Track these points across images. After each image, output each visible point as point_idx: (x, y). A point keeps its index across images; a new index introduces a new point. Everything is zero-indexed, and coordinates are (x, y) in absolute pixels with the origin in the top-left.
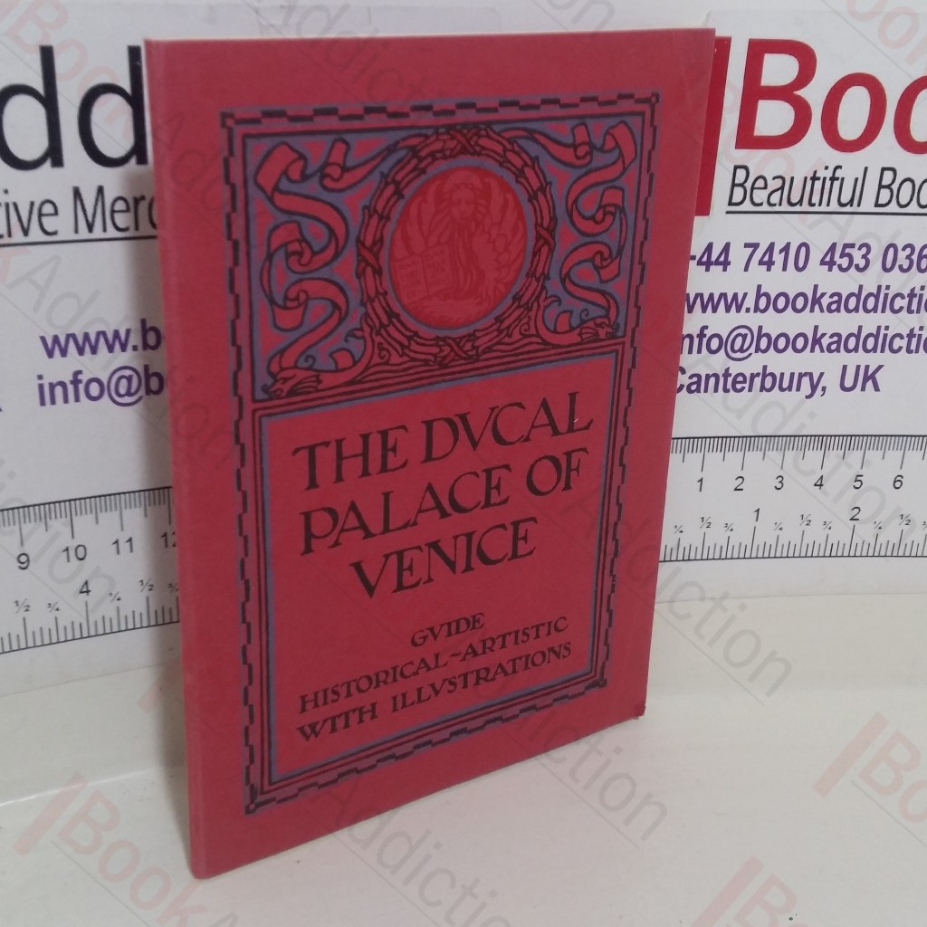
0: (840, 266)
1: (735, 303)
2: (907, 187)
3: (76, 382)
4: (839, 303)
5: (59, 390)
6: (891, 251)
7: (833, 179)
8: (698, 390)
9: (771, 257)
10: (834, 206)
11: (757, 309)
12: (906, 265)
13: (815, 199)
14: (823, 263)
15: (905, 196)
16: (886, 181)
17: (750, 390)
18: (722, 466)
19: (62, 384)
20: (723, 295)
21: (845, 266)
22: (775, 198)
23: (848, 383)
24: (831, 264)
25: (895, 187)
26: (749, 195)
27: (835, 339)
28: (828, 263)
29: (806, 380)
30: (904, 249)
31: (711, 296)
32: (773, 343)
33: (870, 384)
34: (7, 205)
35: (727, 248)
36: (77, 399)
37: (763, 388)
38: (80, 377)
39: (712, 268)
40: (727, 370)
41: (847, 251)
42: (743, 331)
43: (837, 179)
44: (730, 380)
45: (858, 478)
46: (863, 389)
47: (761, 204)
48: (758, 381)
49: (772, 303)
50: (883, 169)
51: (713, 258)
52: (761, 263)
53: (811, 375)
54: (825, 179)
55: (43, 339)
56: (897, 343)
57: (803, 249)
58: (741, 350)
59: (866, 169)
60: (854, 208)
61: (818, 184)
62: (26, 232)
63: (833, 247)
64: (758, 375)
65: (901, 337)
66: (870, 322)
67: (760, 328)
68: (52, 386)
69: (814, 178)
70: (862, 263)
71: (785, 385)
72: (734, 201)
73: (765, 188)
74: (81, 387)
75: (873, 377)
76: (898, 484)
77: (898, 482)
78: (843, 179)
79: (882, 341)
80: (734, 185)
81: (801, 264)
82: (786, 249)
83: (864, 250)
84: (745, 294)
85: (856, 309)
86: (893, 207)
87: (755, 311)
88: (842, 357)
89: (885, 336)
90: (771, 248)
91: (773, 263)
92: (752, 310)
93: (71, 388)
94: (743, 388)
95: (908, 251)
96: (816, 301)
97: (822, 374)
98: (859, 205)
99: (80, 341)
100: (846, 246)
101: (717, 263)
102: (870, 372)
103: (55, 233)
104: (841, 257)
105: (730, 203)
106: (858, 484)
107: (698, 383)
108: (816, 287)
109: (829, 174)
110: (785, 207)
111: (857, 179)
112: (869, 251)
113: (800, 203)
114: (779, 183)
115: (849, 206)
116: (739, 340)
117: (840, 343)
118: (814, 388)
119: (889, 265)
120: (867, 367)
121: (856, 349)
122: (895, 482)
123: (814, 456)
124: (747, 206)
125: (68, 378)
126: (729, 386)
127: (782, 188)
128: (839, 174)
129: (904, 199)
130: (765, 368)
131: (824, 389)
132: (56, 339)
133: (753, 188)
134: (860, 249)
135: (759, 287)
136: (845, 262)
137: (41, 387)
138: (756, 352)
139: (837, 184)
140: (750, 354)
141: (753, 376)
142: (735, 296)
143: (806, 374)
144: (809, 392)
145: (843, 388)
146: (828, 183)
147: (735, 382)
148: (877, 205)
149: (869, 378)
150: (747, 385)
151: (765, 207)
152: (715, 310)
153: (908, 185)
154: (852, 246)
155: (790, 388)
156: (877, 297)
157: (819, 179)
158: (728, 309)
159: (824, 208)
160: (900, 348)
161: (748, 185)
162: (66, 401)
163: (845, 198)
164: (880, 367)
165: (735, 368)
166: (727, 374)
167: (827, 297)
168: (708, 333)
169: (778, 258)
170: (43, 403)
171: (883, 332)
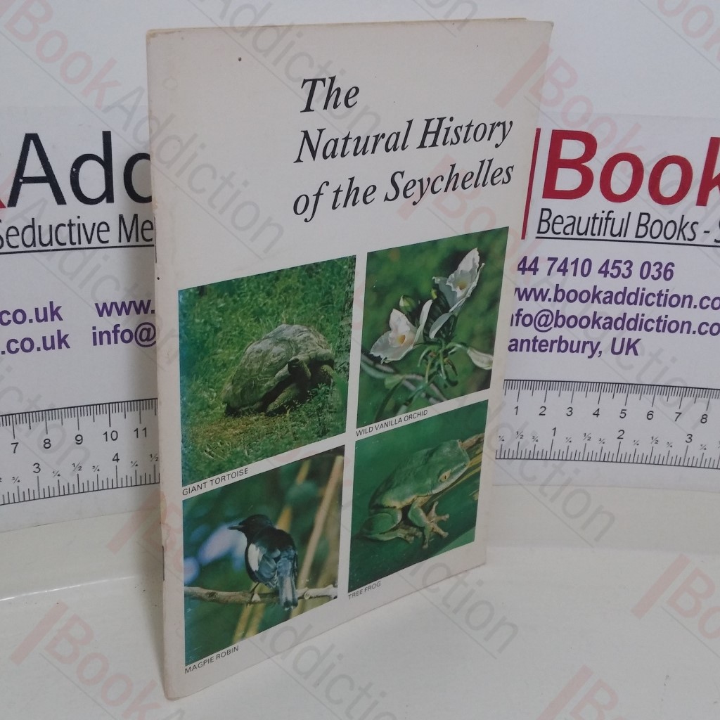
0: (612, 275)
1: (541, 295)
2: (657, 225)
3: (115, 331)
4: (611, 298)
5: (105, 336)
6: (646, 266)
7: (608, 219)
8: (516, 350)
9: (565, 266)
10: (608, 236)
11: (556, 299)
12: (656, 275)
13: (596, 231)
14: (600, 272)
15: (656, 232)
16: (643, 222)
17: (551, 351)
18: (531, 400)
19: (107, 332)
20: (533, 290)
21: (615, 274)
22: (569, 230)
23: (617, 349)
24: (606, 273)
25: (649, 225)
26: (551, 227)
27: (608, 321)
28: (604, 272)
29: (588, 347)
30: (655, 265)
31: (525, 290)
32: (566, 321)
33: (631, 351)
34: (79, 225)
35: (536, 260)
36: (116, 342)
37: (559, 350)
38: (118, 328)
39: (526, 272)
40: (536, 337)
41: (617, 264)
42: (546, 313)
43: (610, 219)
44: (537, 344)
45: (623, 412)
46: (627, 353)
47: (559, 233)
48: (555, 346)
49: (566, 296)
50: (641, 214)
51: (527, 266)
52: (559, 270)
53: (591, 343)
54: (602, 219)
55: (97, 305)
56: (650, 325)
57: (587, 263)
58: (545, 325)
59: (630, 213)
60: (622, 238)
61: (597, 222)
62: (89, 241)
63: (607, 262)
64: (556, 341)
65: (653, 321)
66: (632, 311)
67: (558, 311)
68: (101, 334)
69: (595, 218)
70: (627, 273)
71: (575, 348)
72: (541, 231)
73: (562, 223)
74: (119, 334)
75: (633, 346)
76: (650, 417)
77: (650, 415)
78: (614, 219)
79: (640, 323)
80: (541, 220)
81: (585, 272)
82: (576, 262)
83: (628, 265)
84: (548, 290)
85: (622, 302)
86: (648, 238)
87: (555, 301)
88: (613, 333)
89: (642, 320)
90: (566, 260)
91: (567, 271)
92: (552, 300)
93: (112, 335)
94: (546, 350)
95: (658, 266)
96: (596, 296)
97: (599, 343)
98: (625, 236)
99: (119, 307)
100: (616, 262)
101: (530, 269)
102: (632, 343)
103: (107, 242)
104: (613, 268)
105: (539, 232)
106: (623, 415)
107: (516, 345)
108: (595, 287)
109: (605, 216)
110: (575, 235)
111: (623, 219)
112: (631, 265)
113: (586, 233)
114: (571, 220)
115: (619, 236)
116: (544, 319)
117: (610, 323)
118: (594, 351)
119: (644, 275)
120: (630, 340)
121: (622, 328)
122: (648, 415)
123: (593, 395)
124: (550, 234)
125: (111, 329)
126: (537, 348)
127: (573, 223)
128: (611, 215)
129: (655, 233)
130: (561, 337)
131: (600, 352)
132: (105, 305)
133: (554, 223)
134: (625, 263)
135: (557, 285)
136: (615, 272)
137: (94, 334)
138: (555, 326)
139: (610, 222)
140: (551, 328)
141: (553, 342)
142: (542, 290)
143: (588, 342)
144: (590, 354)
145: (613, 352)
146: (604, 221)
147: (540, 346)
148: (637, 236)
149: (631, 346)
150: (548, 348)
151: (562, 235)
152: (528, 299)
153: (658, 224)
154: (620, 262)
155: (577, 351)
156: (636, 295)
157: (598, 218)
158: (536, 299)
159: (601, 237)
160: (652, 328)
161: (551, 221)
162: (109, 342)
163: (616, 231)
164: (638, 340)
165: (541, 336)
166: (535, 340)
167: (602, 294)
168: (523, 313)
169: (571, 268)
170: (95, 344)
171: (640, 317)
